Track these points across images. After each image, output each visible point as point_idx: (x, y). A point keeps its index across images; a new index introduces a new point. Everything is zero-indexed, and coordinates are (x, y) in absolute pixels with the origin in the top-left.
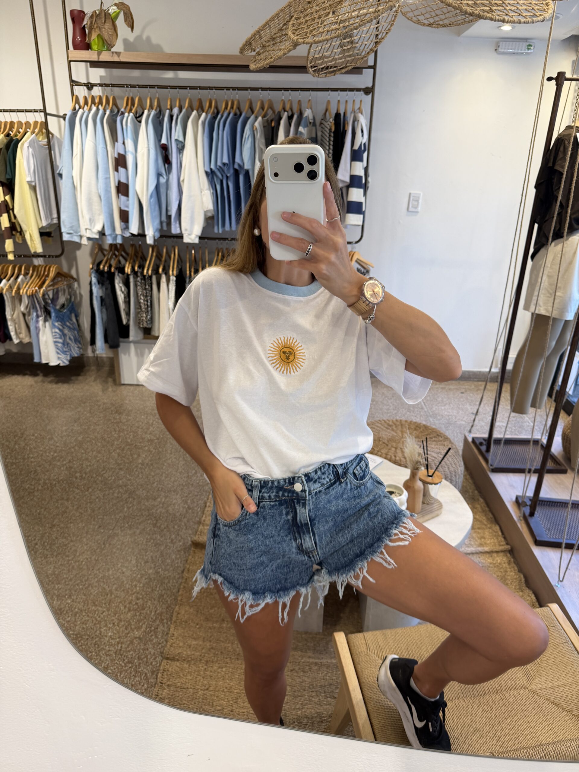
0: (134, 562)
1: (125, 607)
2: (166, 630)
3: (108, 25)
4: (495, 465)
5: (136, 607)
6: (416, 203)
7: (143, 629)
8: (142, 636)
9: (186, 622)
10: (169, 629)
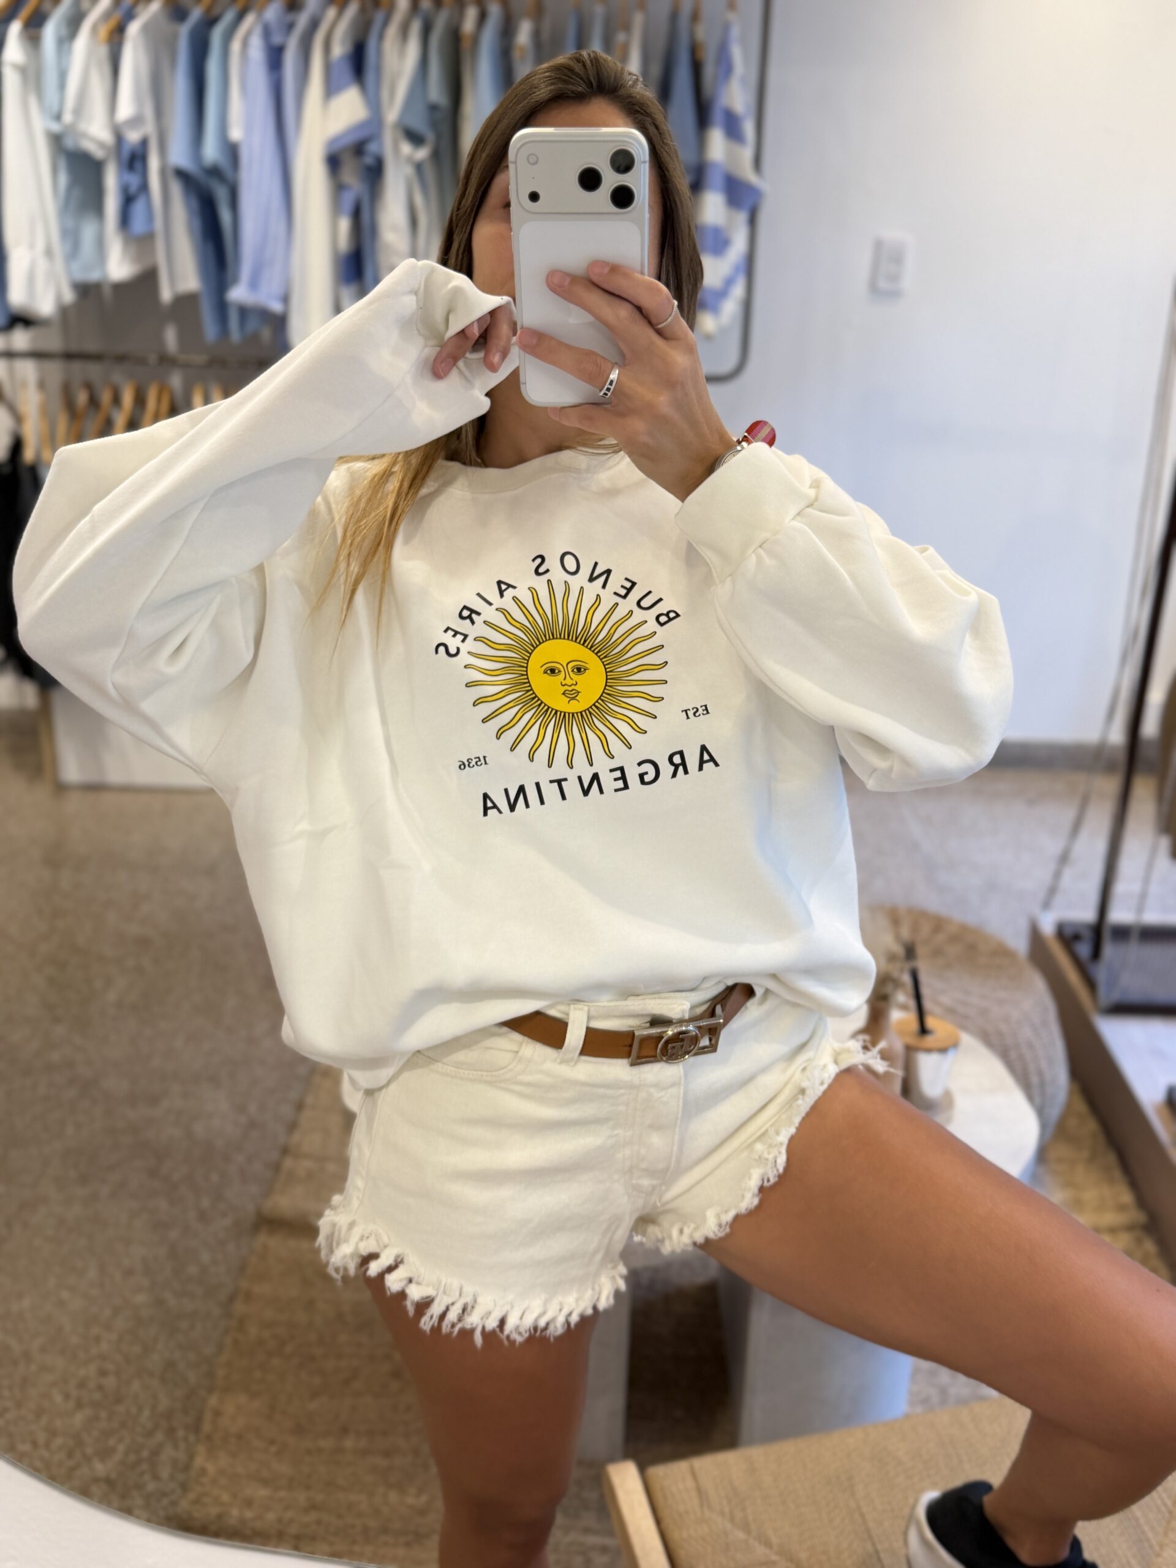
0: (92, 1274)
1: (67, 1396)
2: (181, 1456)
4: (1116, 996)
5: (97, 1396)
6: (894, 268)
7: (118, 1457)
8: (113, 1476)
9: (239, 1437)
10: (191, 1457)
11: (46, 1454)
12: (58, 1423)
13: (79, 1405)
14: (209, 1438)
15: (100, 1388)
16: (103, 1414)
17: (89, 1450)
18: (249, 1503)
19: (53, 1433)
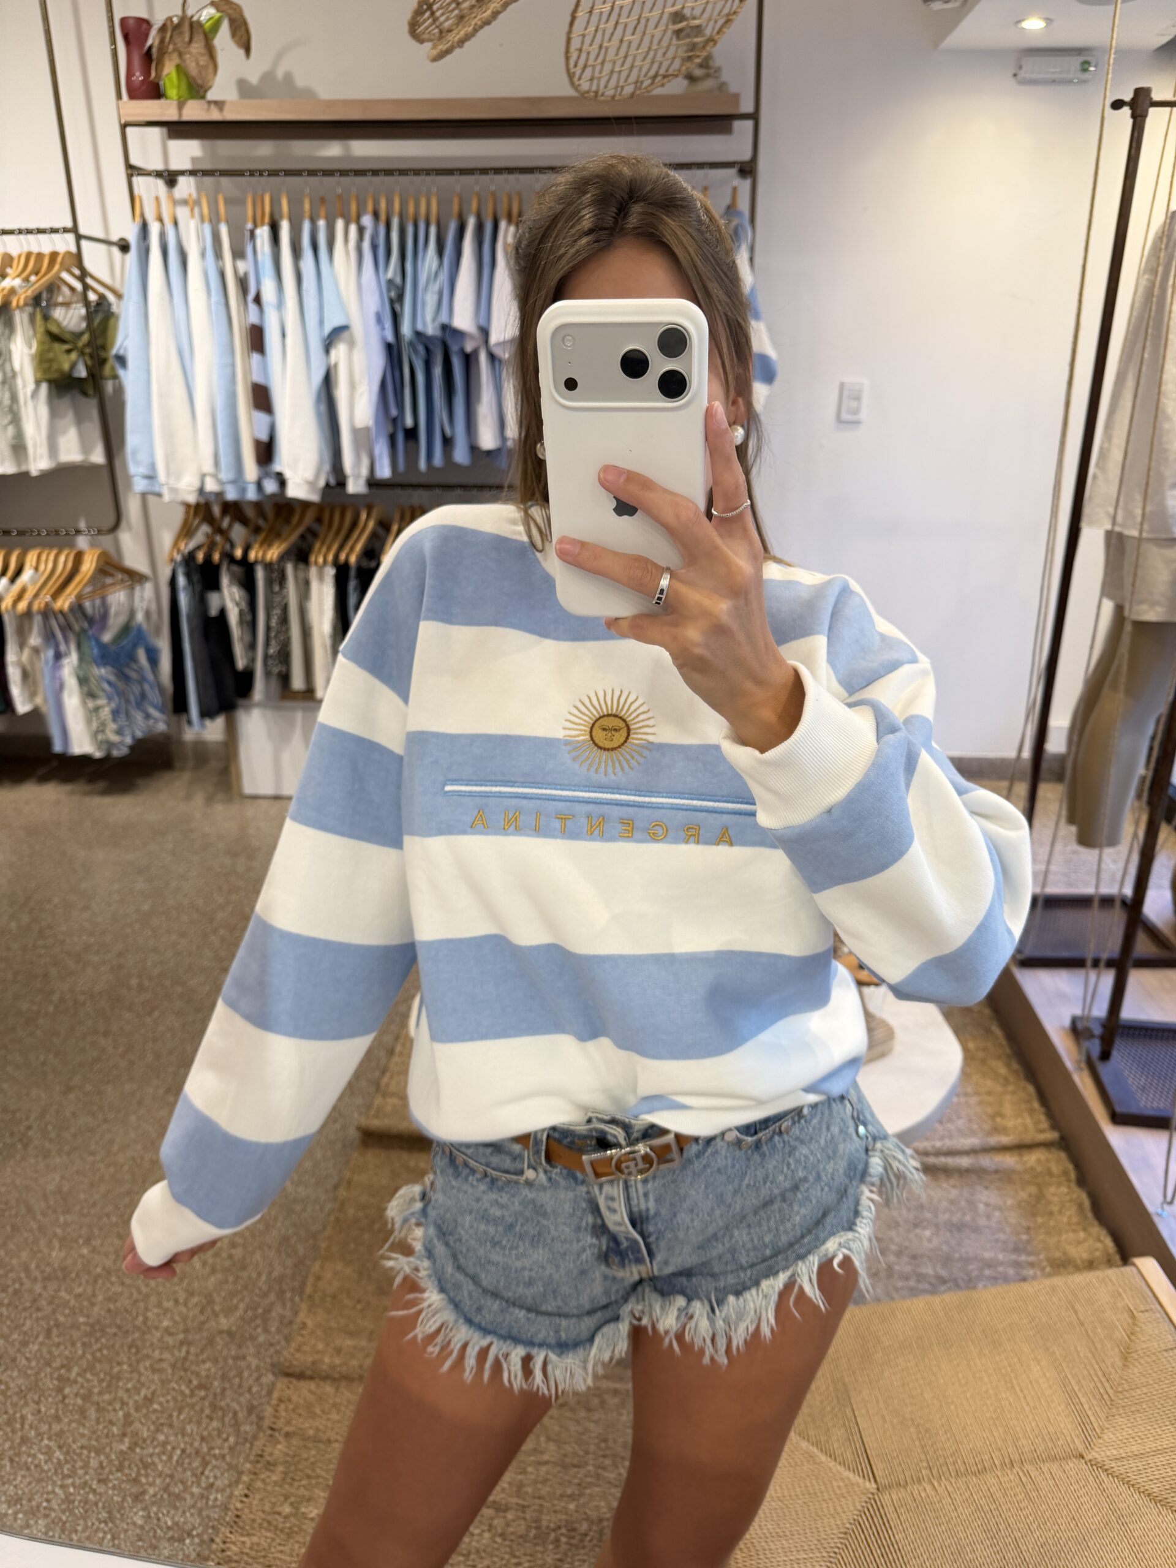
1: (204, 1263)
2: (288, 1314)
3: (197, 47)
5: (228, 1263)
6: (854, 404)
7: (238, 1314)
8: (234, 1328)
9: (334, 1297)
10: (296, 1313)
11: (184, 1310)
12: (196, 1285)
13: (213, 1271)
14: (310, 1297)
15: (230, 1257)
16: (231, 1279)
17: (217, 1308)
18: (338, 1351)
19: (191, 1293)
